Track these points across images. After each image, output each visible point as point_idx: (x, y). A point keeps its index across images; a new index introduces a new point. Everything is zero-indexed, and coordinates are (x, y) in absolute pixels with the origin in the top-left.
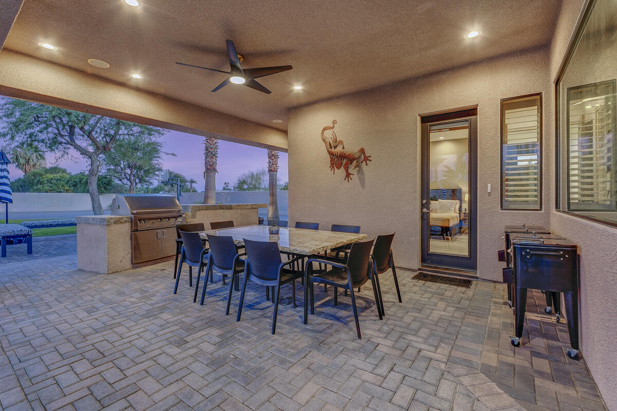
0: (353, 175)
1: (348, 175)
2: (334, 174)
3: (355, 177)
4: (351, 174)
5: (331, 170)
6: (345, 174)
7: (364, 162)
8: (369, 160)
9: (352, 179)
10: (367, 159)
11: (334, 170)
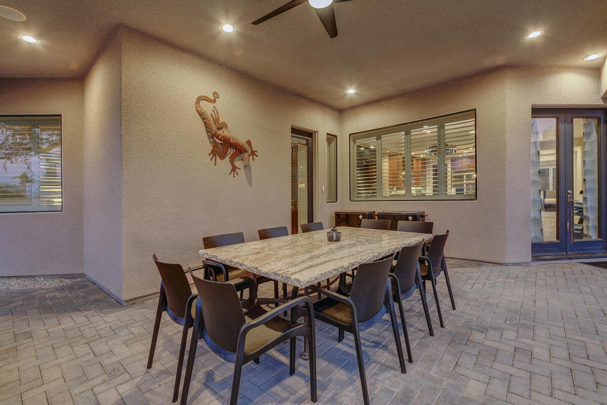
0: (240, 169)
1: (234, 169)
2: (215, 164)
3: (241, 172)
4: (237, 168)
5: (211, 159)
6: (230, 167)
7: (251, 156)
8: (255, 155)
9: (238, 174)
10: (253, 153)
11: (216, 159)
